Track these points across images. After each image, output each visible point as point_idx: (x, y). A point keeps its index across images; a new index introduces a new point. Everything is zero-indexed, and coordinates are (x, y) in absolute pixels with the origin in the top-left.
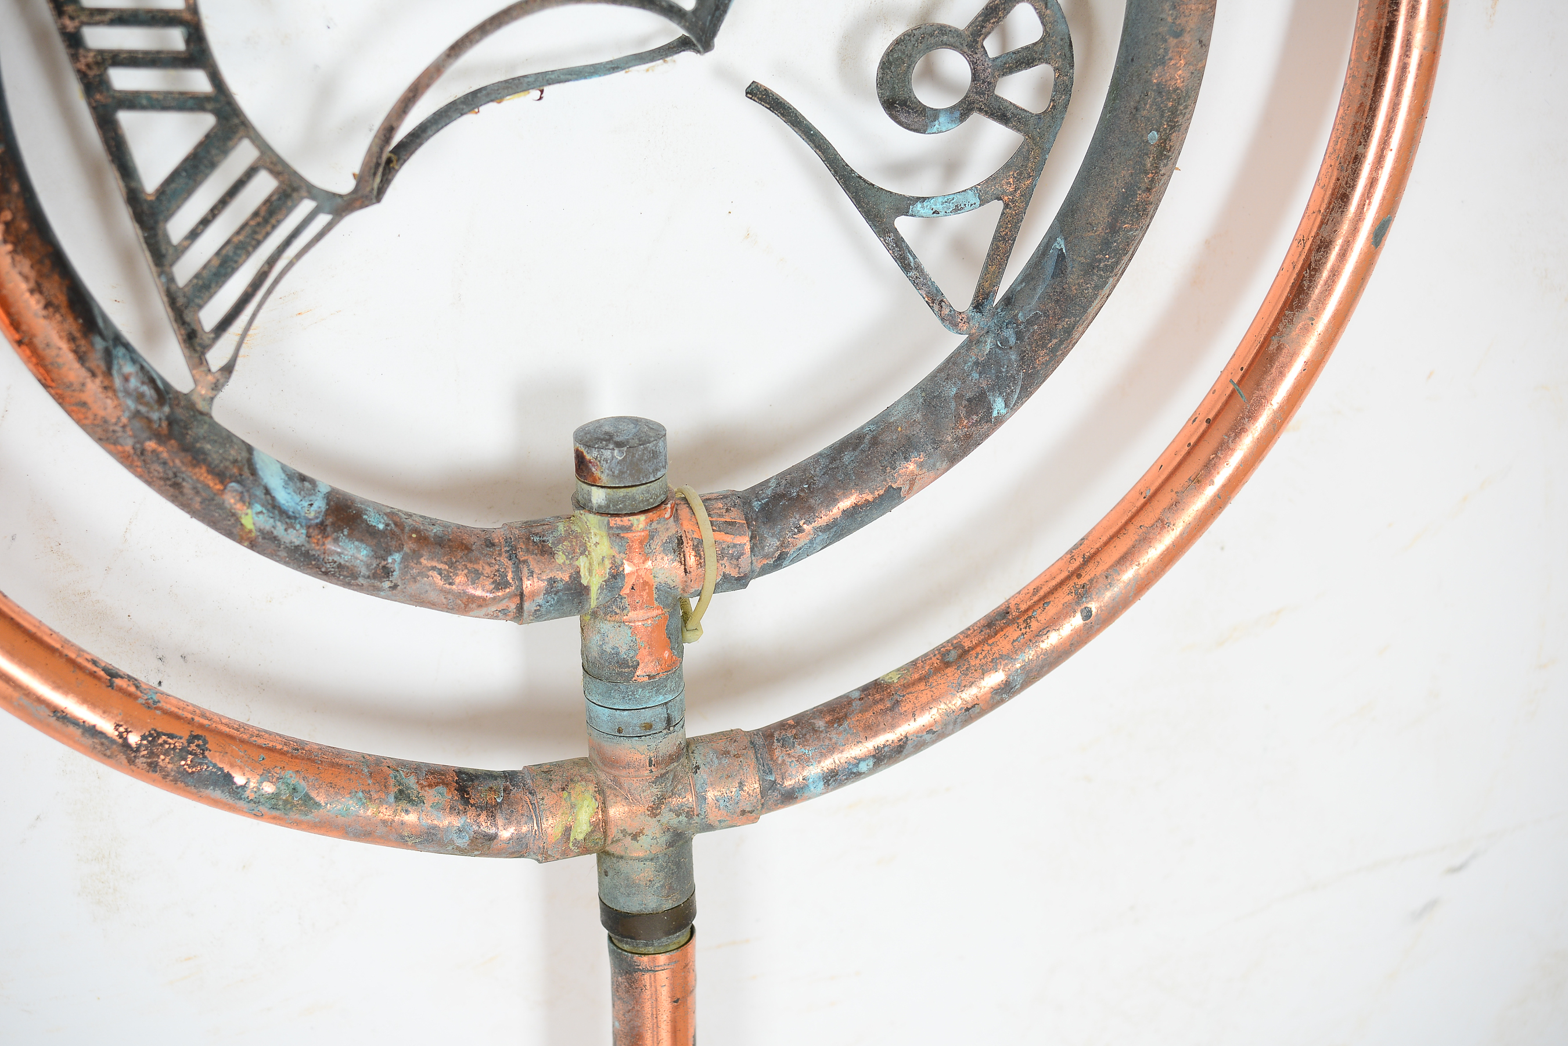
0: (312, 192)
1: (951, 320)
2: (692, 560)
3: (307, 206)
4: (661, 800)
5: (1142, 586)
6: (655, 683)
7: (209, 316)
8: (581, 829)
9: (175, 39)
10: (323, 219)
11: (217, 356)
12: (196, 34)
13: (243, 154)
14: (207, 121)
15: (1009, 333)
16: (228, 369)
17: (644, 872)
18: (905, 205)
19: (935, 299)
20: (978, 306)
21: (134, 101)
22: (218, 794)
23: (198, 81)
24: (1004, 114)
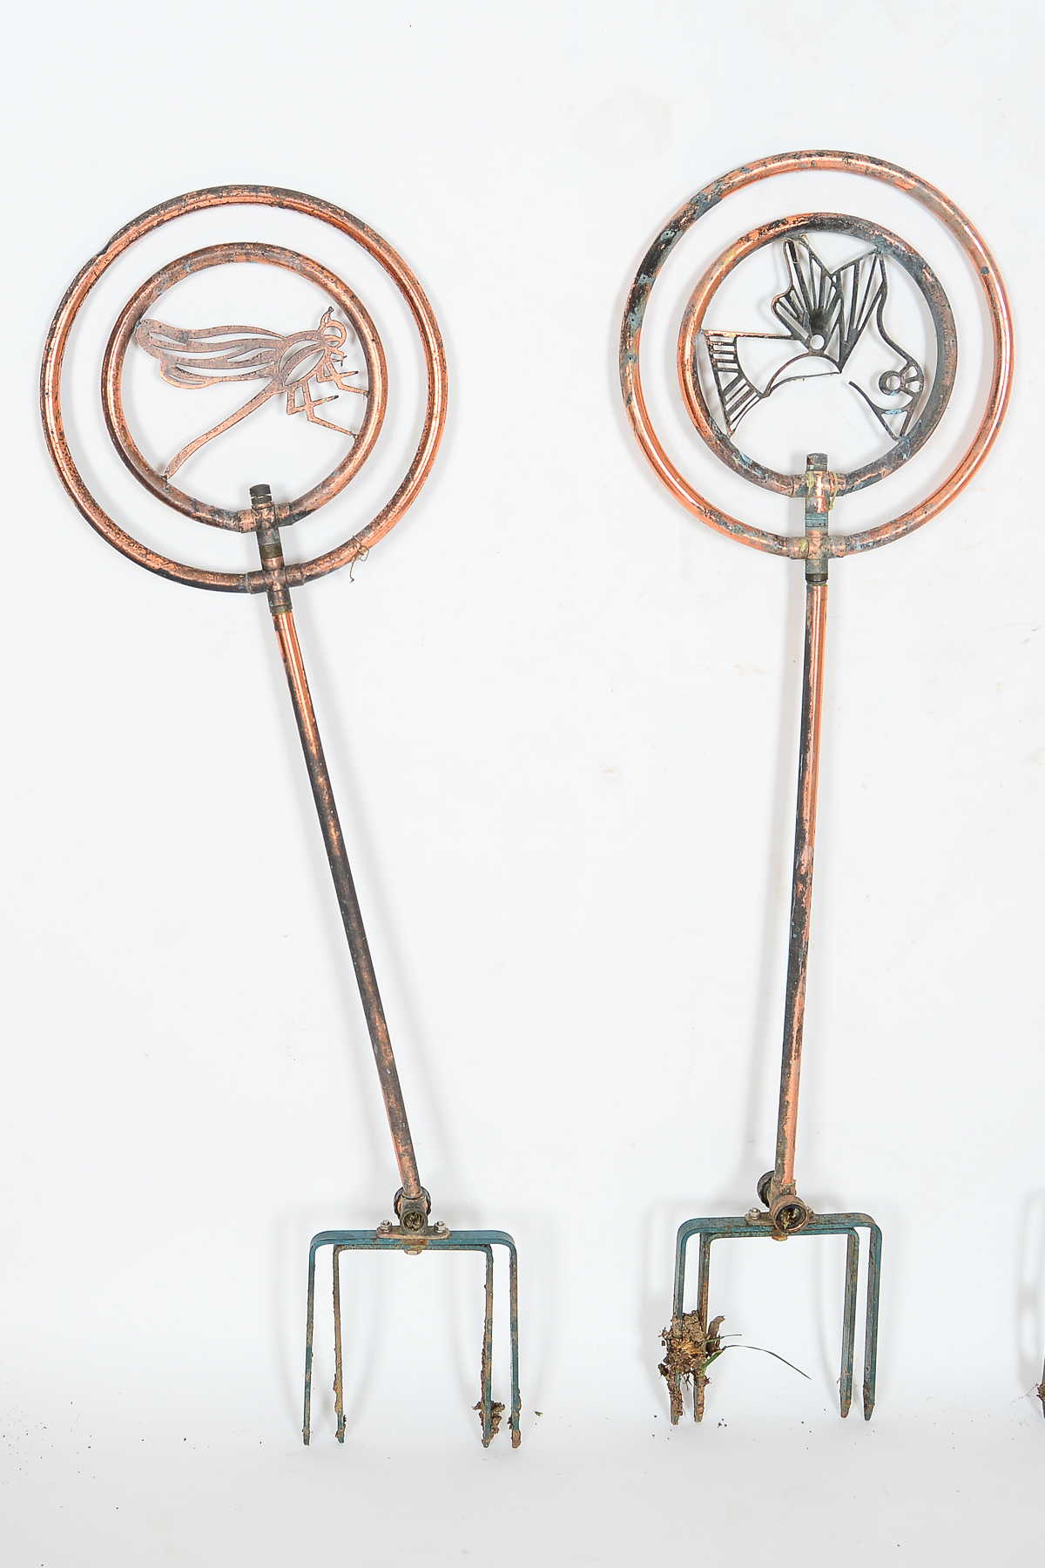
0: (757, 391)
1: (896, 439)
2: (832, 485)
3: (755, 394)
4: (822, 545)
5: (940, 508)
6: (822, 514)
7: (732, 418)
8: (803, 549)
9: (731, 357)
10: (757, 398)
11: (732, 427)
12: (736, 356)
13: (743, 382)
14: (736, 375)
15: (908, 440)
16: (734, 430)
17: (817, 563)
18: (884, 411)
19: (891, 433)
20: (901, 435)
21: (721, 370)
22: (723, 527)
23: (735, 366)
24: (908, 392)
